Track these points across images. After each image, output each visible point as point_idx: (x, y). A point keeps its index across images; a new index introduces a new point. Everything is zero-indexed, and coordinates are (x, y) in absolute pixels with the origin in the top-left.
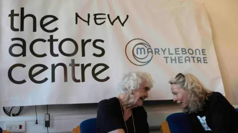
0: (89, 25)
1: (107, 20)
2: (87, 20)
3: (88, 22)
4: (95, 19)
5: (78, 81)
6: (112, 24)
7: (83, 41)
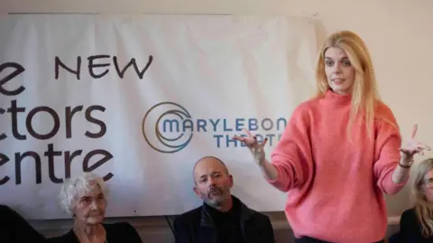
0: (78, 78)
1: (112, 68)
2: (76, 70)
3: (78, 73)
4: (91, 66)
5: (60, 181)
6: (121, 75)
7: (68, 109)
